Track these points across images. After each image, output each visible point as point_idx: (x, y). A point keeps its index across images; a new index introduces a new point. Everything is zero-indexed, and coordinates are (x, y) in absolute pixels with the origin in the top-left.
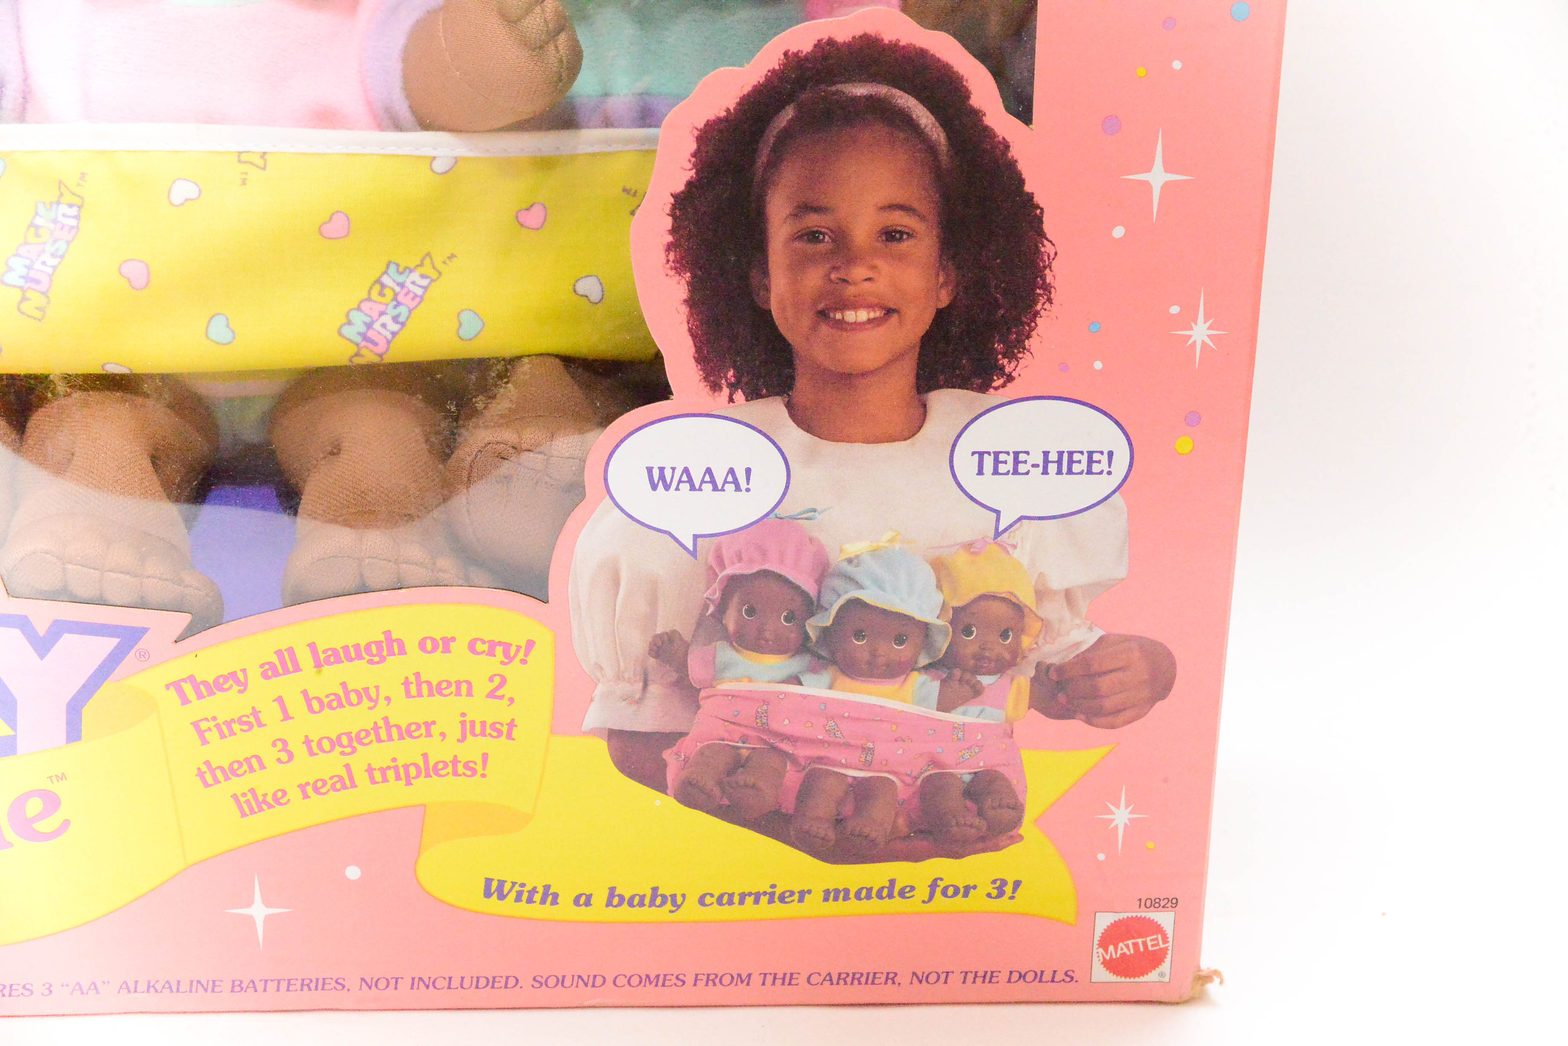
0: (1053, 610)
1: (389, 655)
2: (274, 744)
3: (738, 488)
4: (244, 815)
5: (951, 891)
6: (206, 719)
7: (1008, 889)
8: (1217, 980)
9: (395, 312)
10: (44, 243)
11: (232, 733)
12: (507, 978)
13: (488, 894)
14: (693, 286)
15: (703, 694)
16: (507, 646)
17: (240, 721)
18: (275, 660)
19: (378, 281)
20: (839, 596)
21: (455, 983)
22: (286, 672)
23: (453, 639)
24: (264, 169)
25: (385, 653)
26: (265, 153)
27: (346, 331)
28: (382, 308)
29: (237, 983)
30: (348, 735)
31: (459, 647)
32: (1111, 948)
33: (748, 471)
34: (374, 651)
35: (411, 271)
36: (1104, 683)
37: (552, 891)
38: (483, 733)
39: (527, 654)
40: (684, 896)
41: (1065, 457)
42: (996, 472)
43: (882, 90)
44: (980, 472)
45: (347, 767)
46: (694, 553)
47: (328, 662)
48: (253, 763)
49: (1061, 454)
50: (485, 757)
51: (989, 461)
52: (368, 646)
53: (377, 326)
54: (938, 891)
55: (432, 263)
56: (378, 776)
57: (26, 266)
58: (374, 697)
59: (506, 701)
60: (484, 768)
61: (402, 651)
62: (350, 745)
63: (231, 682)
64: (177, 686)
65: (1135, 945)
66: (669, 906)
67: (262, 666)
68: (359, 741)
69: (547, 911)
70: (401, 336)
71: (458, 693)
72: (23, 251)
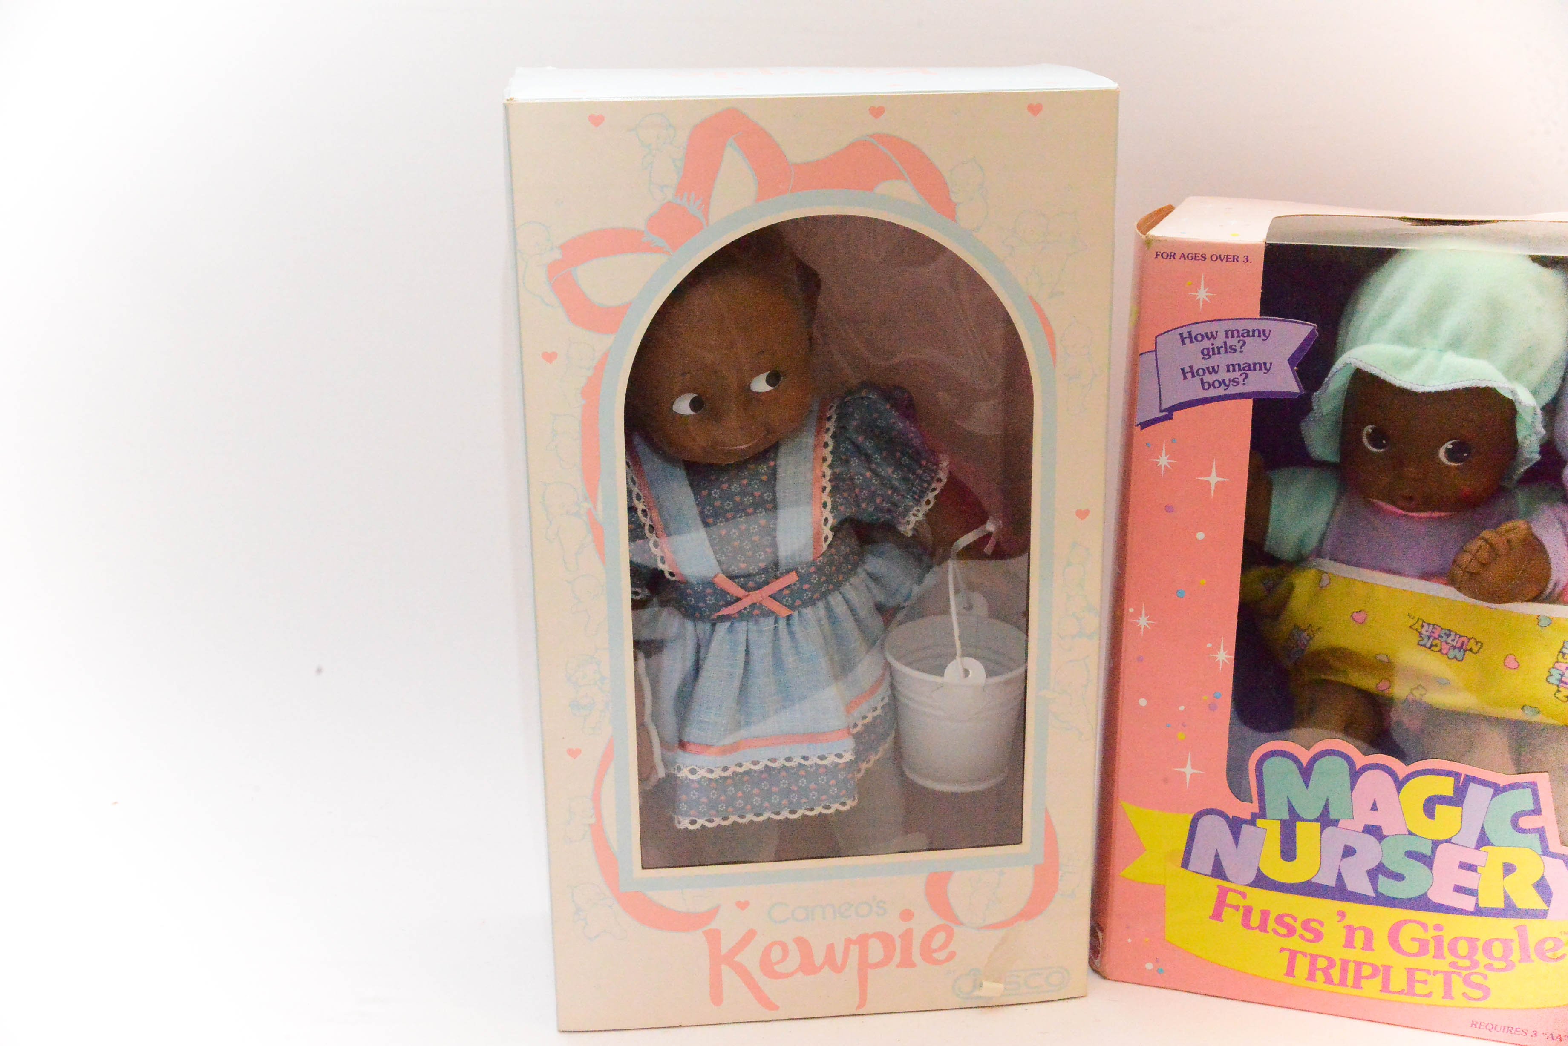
57: (1560, 674)
72: (1557, 665)
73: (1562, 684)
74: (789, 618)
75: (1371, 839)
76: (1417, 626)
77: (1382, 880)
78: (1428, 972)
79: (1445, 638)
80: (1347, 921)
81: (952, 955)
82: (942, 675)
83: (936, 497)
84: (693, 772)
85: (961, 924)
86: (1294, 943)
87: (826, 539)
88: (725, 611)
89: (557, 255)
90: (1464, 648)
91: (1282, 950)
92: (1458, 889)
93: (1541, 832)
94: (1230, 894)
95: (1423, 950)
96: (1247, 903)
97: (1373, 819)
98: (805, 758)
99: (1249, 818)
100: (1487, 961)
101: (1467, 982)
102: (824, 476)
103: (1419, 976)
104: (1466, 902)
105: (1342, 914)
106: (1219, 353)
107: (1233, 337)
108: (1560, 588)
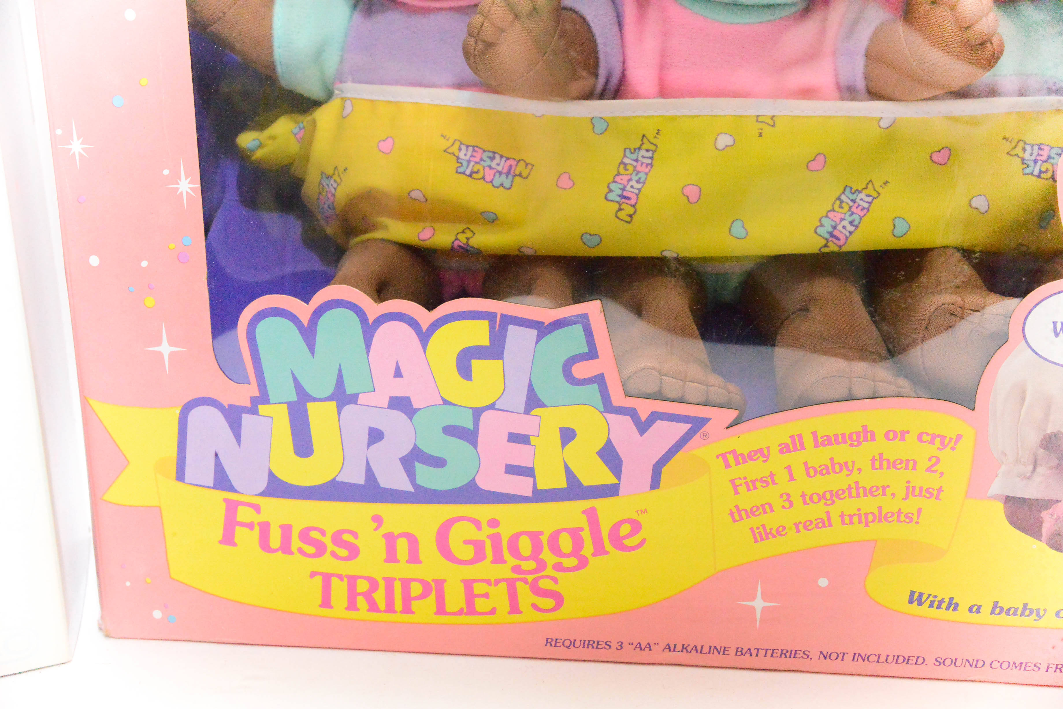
1: (864, 441)
2: (781, 496)
4: (756, 541)
6: (740, 478)
9: (851, 219)
10: (631, 174)
11: (755, 488)
12: (918, 657)
13: (911, 602)
16: (943, 438)
17: (761, 481)
18: (789, 441)
19: (839, 199)
21: (883, 659)
22: (795, 450)
23: (908, 432)
24: (774, 126)
25: (861, 440)
26: (773, 116)
27: (820, 230)
28: (842, 216)
29: (740, 650)
30: (831, 492)
31: (911, 438)
34: (855, 438)
35: (860, 192)
37: (954, 602)
38: (920, 495)
39: (956, 444)
40: (1045, 610)
45: (828, 513)
47: (823, 444)
48: (767, 508)
50: (920, 510)
52: (851, 436)
53: (839, 227)
55: (874, 187)
56: (847, 520)
57: (621, 189)
58: (851, 468)
59: (938, 475)
60: (918, 518)
61: (873, 439)
62: (831, 498)
63: (759, 455)
64: (724, 456)
66: (1034, 616)
67: (780, 445)
68: (838, 496)
69: (950, 615)
70: (854, 235)
71: (907, 468)
72: (617, 179)
73: (624, 200)
75: (398, 416)
76: (455, 149)
77: (420, 468)
78: (488, 582)
79: (488, 162)
80: (384, 530)
86: (326, 564)
90: (512, 173)
91: (313, 574)
92: (512, 470)
93: (600, 380)
94: (241, 509)
95: (479, 556)
96: (263, 517)
97: (399, 389)
99: (248, 404)
101: (537, 590)
103: (479, 588)
104: (522, 486)
105: (378, 520)
108: (614, 80)
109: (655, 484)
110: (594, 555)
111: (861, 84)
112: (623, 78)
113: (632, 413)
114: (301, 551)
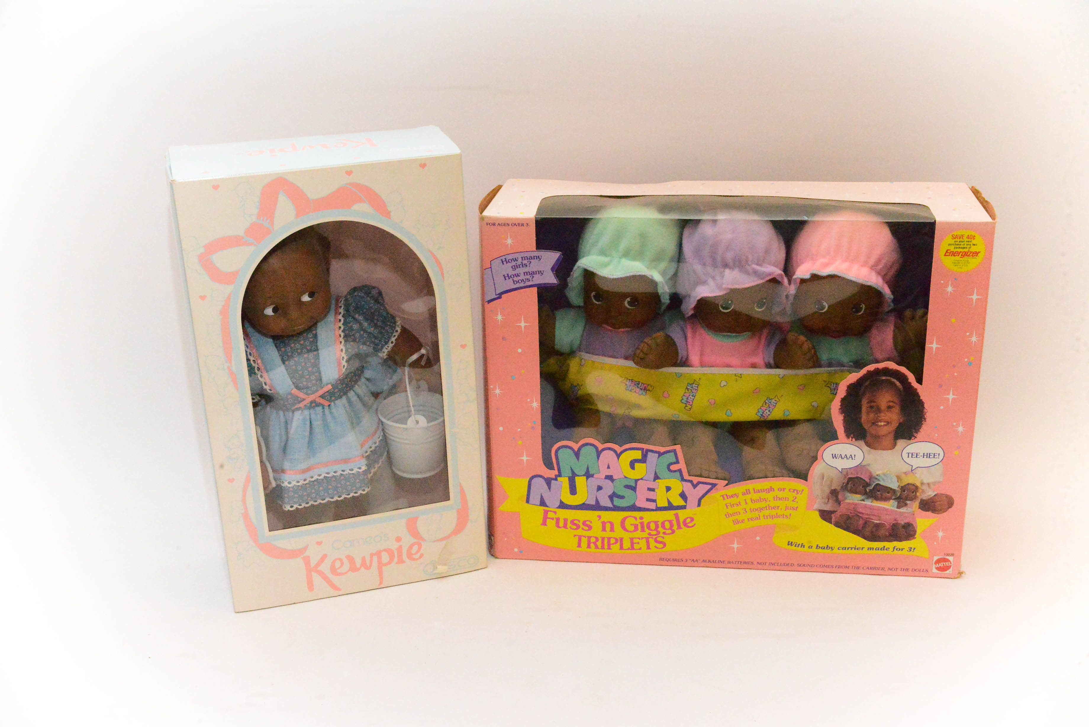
0: (924, 487)
2: (743, 509)
3: (852, 459)
4: (734, 524)
5: (898, 549)
6: (728, 503)
7: (912, 550)
8: (964, 573)
9: (769, 409)
10: (690, 393)
11: (734, 506)
12: (791, 564)
13: (788, 545)
14: (845, 417)
15: (842, 502)
16: (797, 491)
17: (736, 504)
18: (745, 491)
19: (765, 402)
20: (874, 482)
21: (779, 564)
22: (747, 494)
23: (785, 488)
24: (741, 378)
25: (770, 491)
27: (758, 413)
28: (766, 408)
29: (729, 562)
30: (760, 508)
31: (787, 490)
32: (937, 565)
33: (855, 455)
35: (772, 399)
36: (936, 504)
37: (803, 544)
38: (790, 509)
39: (802, 492)
40: (834, 547)
41: (928, 454)
42: (912, 457)
43: (889, 378)
44: (908, 457)
45: (759, 515)
46: (841, 472)
47: (757, 492)
48: (738, 513)
49: (927, 454)
50: (790, 514)
51: (910, 455)
52: (766, 489)
53: (765, 413)
54: (895, 549)
55: (778, 397)
56: (766, 517)
57: (686, 398)
58: (766, 500)
59: (796, 502)
60: (790, 516)
61: (774, 491)
62: (760, 510)
63: (735, 495)
64: (723, 496)
65: (944, 564)
66: (831, 549)
67: (742, 492)
68: (762, 509)
69: (802, 549)
70: (771, 415)
71: (786, 500)
72: (685, 394)
73: (687, 403)
74: (329, 405)
75: (608, 481)
76: (625, 381)
77: (615, 499)
78: (639, 538)
79: (637, 385)
80: (602, 520)
81: (422, 556)
82: (406, 424)
83: (396, 340)
84: (289, 483)
85: (424, 540)
86: (580, 532)
87: (344, 366)
88: (297, 406)
89: (202, 250)
90: (646, 389)
91: (575, 536)
92: (648, 500)
93: (680, 471)
94: (549, 513)
95: (636, 529)
96: (557, 516)
97: (609, 473)
98: (343, 471)
99: (554, 477)
100: (664, 531)
101: (656, 541)
102: (340, 336)
103: (635, 541)
104: (652, 505)
105: (599, 517)
106: (520, 267)
107: (525, 259)
108: (684, 359)
109: (699, 505)
110: (677, 529)
111: (772, 362)
112: (687, 359)
113: (691, 482)
114: (571, 528)
